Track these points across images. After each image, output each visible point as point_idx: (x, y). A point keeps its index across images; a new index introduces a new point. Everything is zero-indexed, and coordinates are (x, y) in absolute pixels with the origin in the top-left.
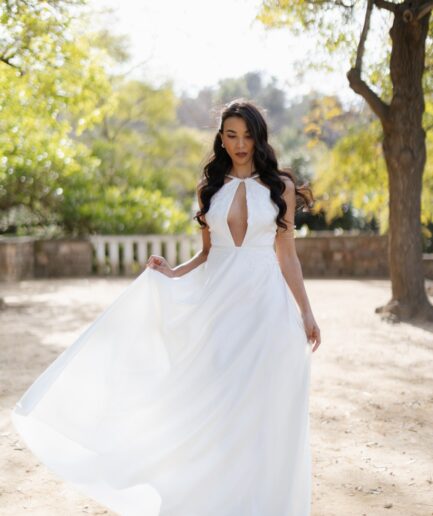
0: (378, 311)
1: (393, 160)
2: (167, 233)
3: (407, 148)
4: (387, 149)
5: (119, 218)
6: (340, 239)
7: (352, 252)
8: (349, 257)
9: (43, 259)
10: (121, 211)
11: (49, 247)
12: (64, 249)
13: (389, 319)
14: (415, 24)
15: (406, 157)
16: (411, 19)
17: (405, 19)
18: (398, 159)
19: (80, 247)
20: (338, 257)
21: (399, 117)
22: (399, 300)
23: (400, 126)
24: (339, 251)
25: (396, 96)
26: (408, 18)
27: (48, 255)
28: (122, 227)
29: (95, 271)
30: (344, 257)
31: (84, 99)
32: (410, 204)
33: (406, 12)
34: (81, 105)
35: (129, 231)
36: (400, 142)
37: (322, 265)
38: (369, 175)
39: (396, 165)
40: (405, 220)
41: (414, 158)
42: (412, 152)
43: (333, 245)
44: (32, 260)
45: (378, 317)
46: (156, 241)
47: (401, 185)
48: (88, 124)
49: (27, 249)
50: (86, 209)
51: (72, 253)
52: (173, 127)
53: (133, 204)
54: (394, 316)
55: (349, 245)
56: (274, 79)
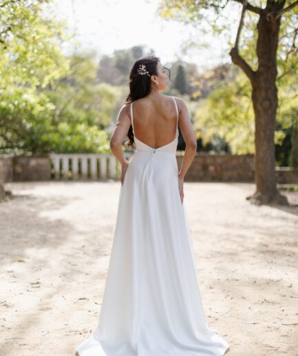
0: (248, 199)
1: (258, 106)
2: (100, 153)
3: (267, 98)
4: (255, 98)
5: (68, 143)
6: (213, 157)
7: (221, 165)
8: (219, 168)
9: (19, 169)
10: (68, 138)
11: (23, 161)
12: (33, 163)
13: (255, 203)
14: (274, 22)
15: (266, 103)
16: (272, 19)
17: (268, 19)
18: (261, 105)
19: (43, 161)
20: (212, 168)
21: (262, 79)
22: (261, 192)
23: (263, 84)
24: (212, 165)
25: (261, 65)
26: (270, 18)
27: (23, 166)
28: (70, 148)
29: (53, 178)
30: (216, 169)
31: (47, 64)
32: (268, 133)
33: (269, 14)
34: (45, 68)
35: (74, 151)
36: (263, 94)
37: (201, 174)
38: (230, 116)
39: (260, 109)
40: (265, 143)
41: (271, 105)
42: (270, 100)
43: (209, 161)
44: (12, 170)
45: (248, 203)
46: (93, 158)
47: (263, 121)
48: (50, 80)
49: (9, 162)
50: (45, 137)
51: (39, 165)
52: (95, 84)
53: (78, 133)
54: (258, 202)
55: (219, 161)
56: (152, 51)
